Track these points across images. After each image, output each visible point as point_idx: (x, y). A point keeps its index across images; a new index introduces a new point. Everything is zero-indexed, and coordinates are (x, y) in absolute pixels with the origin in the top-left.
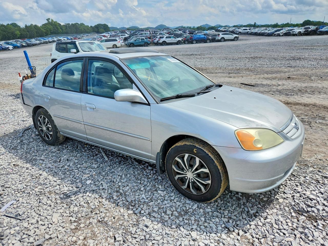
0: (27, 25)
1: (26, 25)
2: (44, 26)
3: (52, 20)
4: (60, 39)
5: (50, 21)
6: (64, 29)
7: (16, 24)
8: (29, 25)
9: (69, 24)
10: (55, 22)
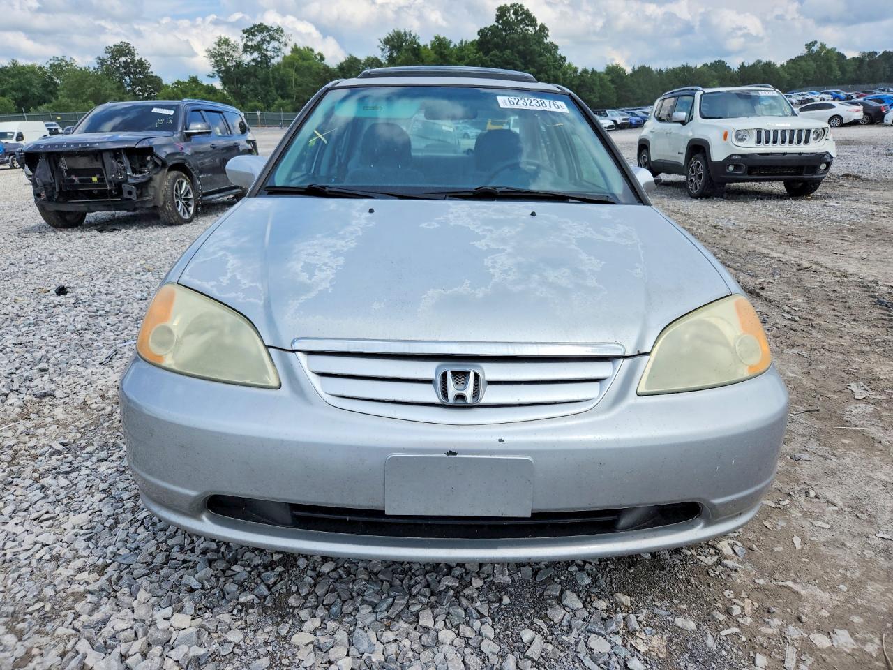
0: (746, 64)
1: (743, 63)
2: (791, 64)
3: (823, 46)
4: (811, 97)
5: (815, 48)
6: (850, 69)
7: (723, 62)
8: (751, 63)
9: (876, 53)
10: (829, 51)
